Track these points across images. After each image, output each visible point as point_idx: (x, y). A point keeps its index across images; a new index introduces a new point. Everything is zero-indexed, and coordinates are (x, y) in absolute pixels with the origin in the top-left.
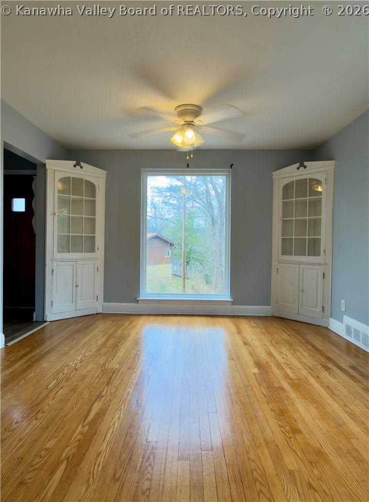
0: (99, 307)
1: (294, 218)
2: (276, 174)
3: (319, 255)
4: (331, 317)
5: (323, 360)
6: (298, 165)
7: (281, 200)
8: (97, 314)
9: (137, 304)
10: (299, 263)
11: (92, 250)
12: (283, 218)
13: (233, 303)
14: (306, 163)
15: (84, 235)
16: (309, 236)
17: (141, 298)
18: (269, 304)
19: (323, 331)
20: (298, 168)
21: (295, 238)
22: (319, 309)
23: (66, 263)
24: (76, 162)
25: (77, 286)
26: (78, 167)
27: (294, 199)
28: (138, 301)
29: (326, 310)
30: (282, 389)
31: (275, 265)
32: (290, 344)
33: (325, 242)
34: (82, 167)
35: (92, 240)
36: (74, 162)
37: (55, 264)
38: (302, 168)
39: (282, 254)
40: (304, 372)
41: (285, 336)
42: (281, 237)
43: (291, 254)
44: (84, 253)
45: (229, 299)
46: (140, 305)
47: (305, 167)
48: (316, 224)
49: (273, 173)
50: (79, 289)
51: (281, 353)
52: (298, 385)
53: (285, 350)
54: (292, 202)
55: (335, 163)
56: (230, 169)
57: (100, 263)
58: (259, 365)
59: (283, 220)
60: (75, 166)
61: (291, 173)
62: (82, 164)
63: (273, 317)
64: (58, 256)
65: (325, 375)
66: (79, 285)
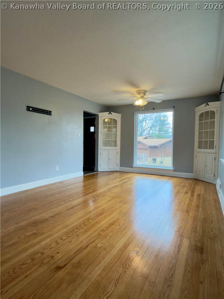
0: (118, 168)
1: (203, 131)
3: (214, 149)
4: (217, 179)
6: (205, 104)
7: (199, 122)
8: (117, 171)
10: (205, 153)
12: (199, 130)
13: (174, 171)
15: (112, 140)
17: (134, 166)
18: (193, 173)
20: (206, 106)
21: (204, 141)
23: (105, 151)
24: (109, 112)
25: (109, 159)
27: (204, 121)
28: (132, 167)
29: (215, 176)
31: (195, 154)
33: (216, 142)
34: (111, 114)
37: (101, 151)
39: (199, 148)
42: (198, 140)
43: (202, 148)
44: (112, 147)
45: (172, 169)
46: (133, 169)
47: (209, 105)
49: (196, 108)
50: (110, 160)
54: (203, 123)
56: (174, 109)
57: (119, 151)
59: (199, 132)
60: (109, 114)
61: (202, 109)
63: (194, 179)
64: (103, 148)
66: (110, 159)
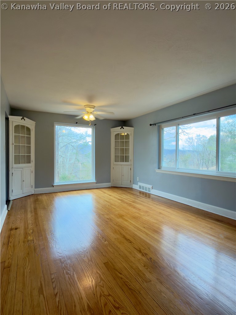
0: (32, 191)
1: (119, 148)
2: (112, 130)
3: (129, 162)
4: (133, 184)
5: (137, 196)
6: (121, 127)
7: (114, 140)
8: (32, 195)
9: (53, 188)
10: (122, 165)
11: (29, 162)
12: (115, 147)
13: (96, 183)
14: (124, 127)
15: (26, 155)
16: (125, 154)
17: (55, 185)
18: (110, 182)
19: (131, 189)
20: (121, 129)
21: (120, 155)
22: (129, 181)
23: (18, 169)
24: (22, 117)
25: (23, 181)
26: (23, 120)
27: (119, 140)
28: (53, 186)
29: (131, 182)
30: (130, 203)
31: (112, 166)
32: (125, 194)
33: (131, 157)
35: (29, 157)
36: (21, 117)
37: (13, 170)
38: (122, 129)
39: (115, 161)
40: (134, 199)
41: (121, 192)
42: (114, 155)
43: (118, 162)
44: (26, 164)
45: (95, 181)
46: (54, 188)
47: (123, 128)
48: (127, 150)
49: (111, 129)
51: (123, 196)
52: (134, 202)
53: (124, 195)
55: (134, 129)
56: (94, 126)
57: (33, 169)
58: (120, 200)
60: (22, 119)
61: (118, 130)
62: (25, 118)
63: (112, 187)
64: (15, 166)
65: (139, 199)
